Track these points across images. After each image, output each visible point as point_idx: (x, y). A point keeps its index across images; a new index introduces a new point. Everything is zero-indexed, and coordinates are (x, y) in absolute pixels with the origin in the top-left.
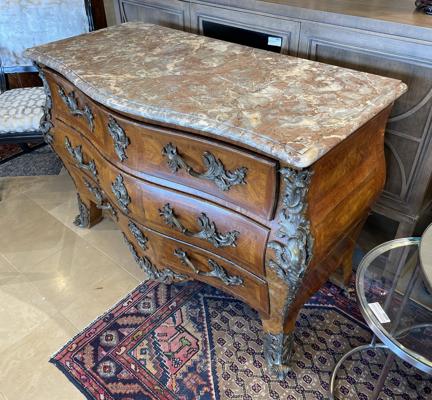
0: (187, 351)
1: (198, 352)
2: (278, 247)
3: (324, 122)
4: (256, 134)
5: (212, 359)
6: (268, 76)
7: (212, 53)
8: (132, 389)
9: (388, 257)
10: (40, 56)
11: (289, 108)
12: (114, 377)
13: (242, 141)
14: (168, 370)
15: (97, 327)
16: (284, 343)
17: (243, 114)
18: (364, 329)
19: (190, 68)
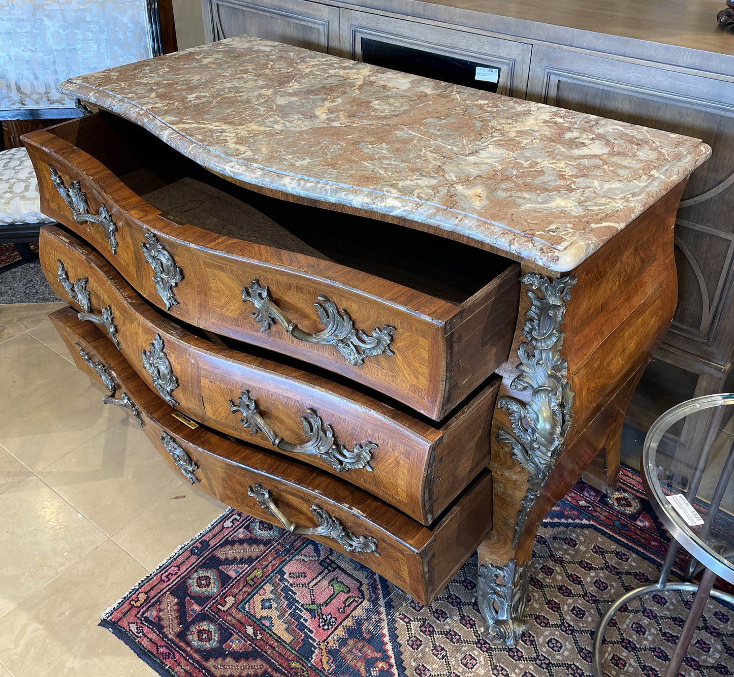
0: (344, 602)
1: (363, 604)
2: (515, 407)
3: (589, 203)
4: (483, 219)
5: (387, 615)
6: (486, 130)
7: (387, 92)
8: (252, 668)
9: (680, 436)
10: (93, 92)
11: (528, 180)
12: (217, 648)
13: (459, 230)
14: (312, 635)
15: (181, 564)
16: (516, 580)
17: (457, 190)
18: (645, 559)
19: (354, 116)
